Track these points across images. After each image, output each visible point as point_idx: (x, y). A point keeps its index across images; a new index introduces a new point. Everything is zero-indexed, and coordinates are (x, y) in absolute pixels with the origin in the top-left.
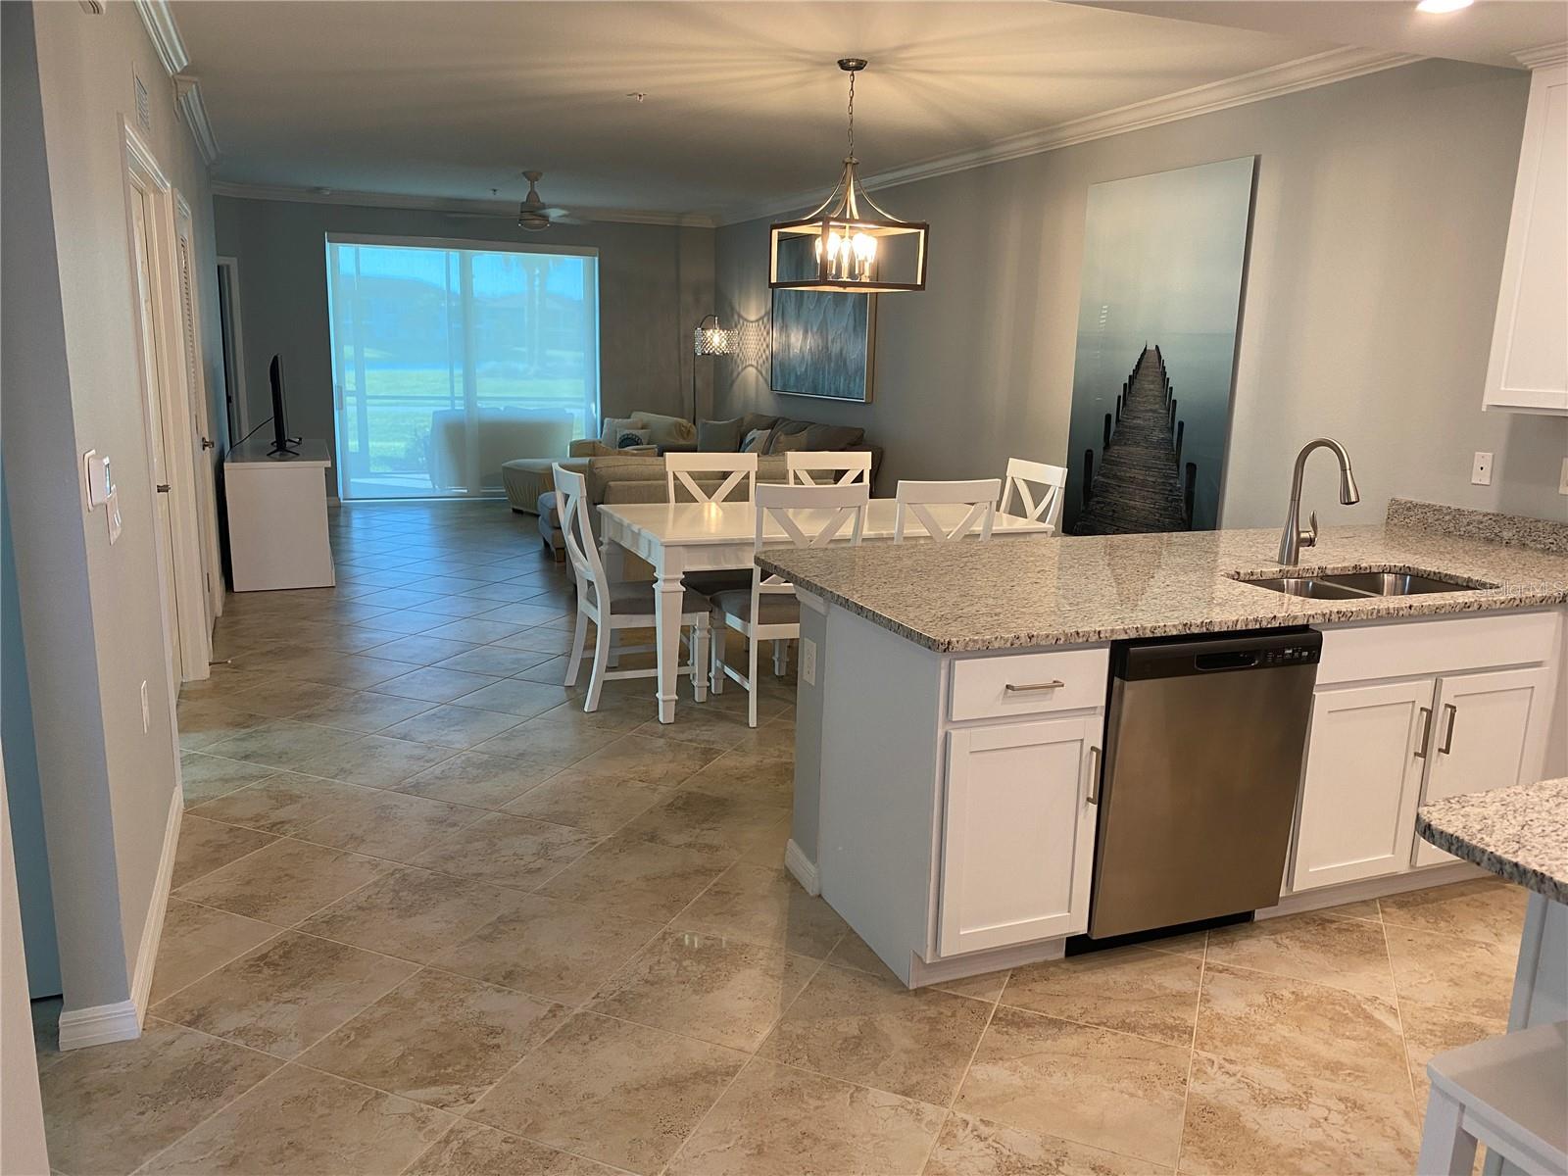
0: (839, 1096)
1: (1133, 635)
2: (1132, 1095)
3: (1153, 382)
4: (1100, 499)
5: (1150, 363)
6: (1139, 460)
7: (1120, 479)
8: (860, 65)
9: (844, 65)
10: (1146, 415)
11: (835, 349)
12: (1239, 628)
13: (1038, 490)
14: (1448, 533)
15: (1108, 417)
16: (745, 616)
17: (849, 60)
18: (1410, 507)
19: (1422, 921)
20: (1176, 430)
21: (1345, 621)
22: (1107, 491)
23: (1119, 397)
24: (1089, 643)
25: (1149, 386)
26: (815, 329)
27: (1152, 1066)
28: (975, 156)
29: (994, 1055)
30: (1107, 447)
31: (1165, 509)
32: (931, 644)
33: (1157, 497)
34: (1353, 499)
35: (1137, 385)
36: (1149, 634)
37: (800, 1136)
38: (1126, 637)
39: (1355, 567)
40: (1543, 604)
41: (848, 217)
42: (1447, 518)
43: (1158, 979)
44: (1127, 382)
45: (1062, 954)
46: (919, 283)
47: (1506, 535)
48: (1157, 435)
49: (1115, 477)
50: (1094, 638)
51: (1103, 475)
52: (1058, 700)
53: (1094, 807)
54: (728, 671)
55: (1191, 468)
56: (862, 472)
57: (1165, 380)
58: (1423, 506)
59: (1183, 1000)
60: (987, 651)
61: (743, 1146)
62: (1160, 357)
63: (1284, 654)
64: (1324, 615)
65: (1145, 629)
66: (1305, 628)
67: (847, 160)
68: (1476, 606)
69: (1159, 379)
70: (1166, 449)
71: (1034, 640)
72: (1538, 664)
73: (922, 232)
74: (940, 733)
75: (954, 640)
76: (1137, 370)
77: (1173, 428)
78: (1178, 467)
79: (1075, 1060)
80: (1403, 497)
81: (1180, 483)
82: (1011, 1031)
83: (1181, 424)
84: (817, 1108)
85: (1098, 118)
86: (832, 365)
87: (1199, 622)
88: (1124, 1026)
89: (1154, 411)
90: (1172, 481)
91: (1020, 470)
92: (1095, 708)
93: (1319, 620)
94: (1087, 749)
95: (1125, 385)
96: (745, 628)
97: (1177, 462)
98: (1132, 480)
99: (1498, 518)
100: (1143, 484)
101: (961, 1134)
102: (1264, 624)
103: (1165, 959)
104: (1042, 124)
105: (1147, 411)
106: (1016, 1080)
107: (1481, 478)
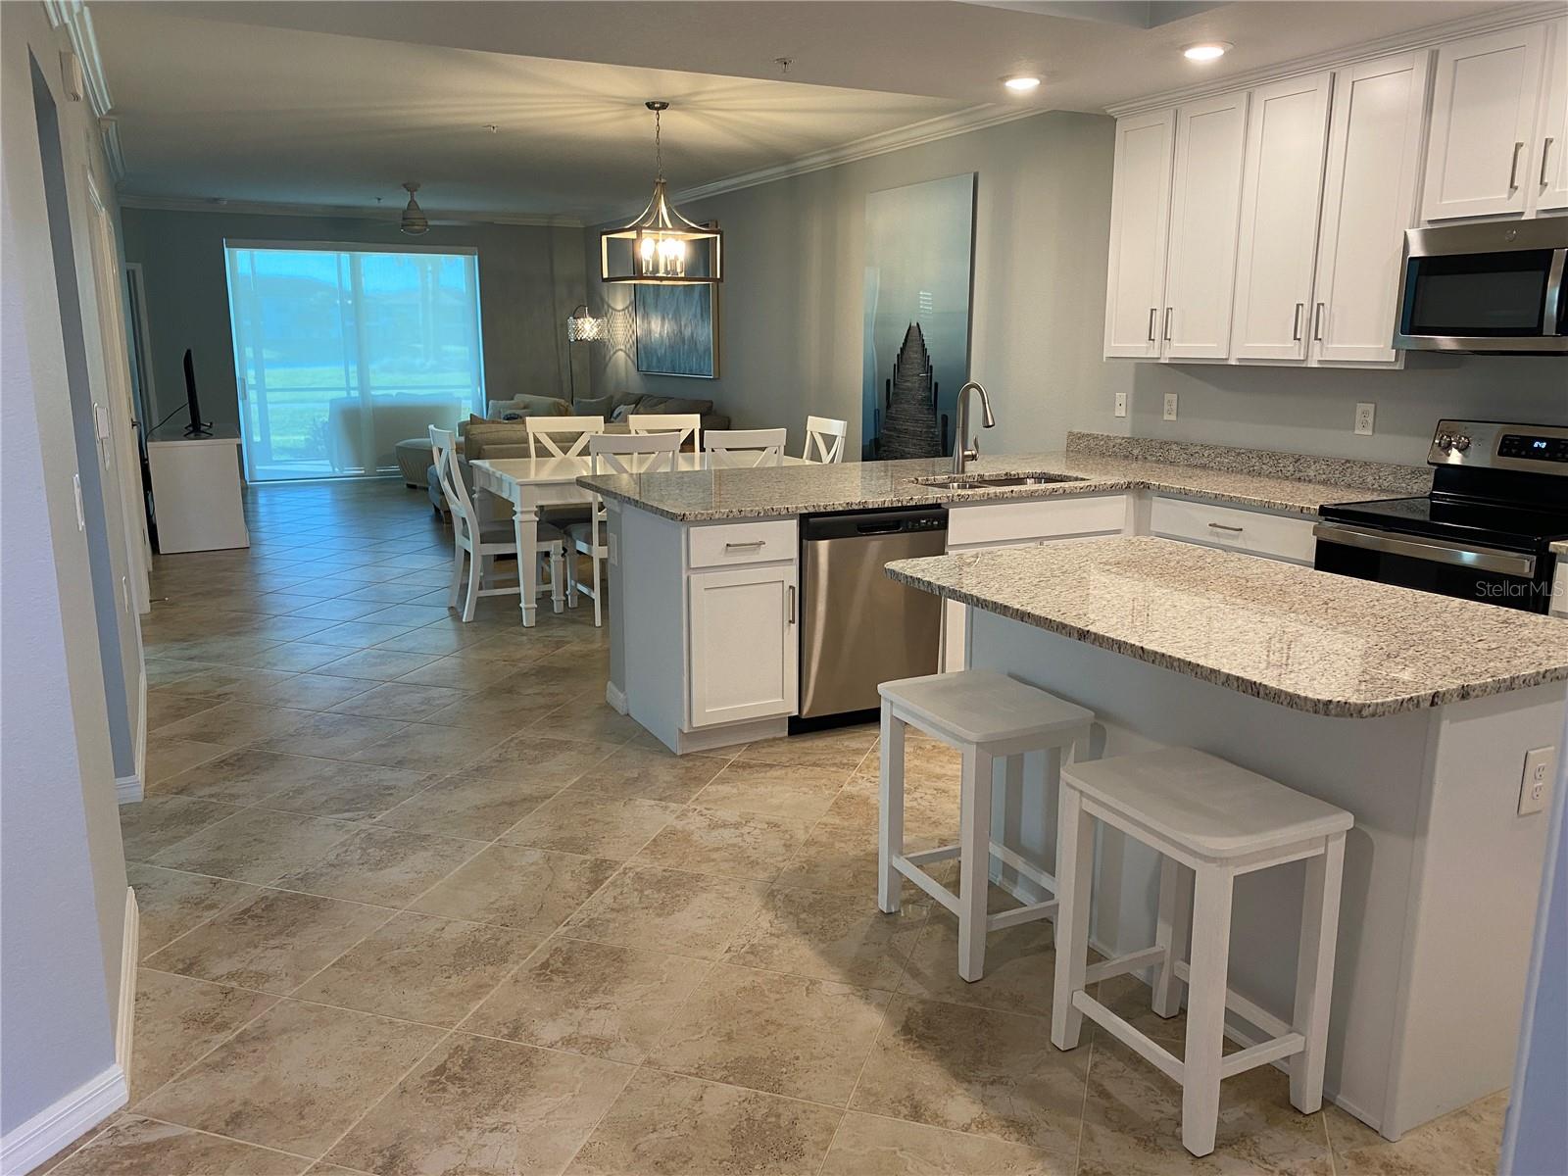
0: (617, 803)
1: (811, 510)
2: (804, 793)
3: (917, 353)
4: (886, 448)
5: (914, 335)
6: (910, 415)
7: (900, 431)
8: (664, 106)
9: (650, 106)
10: (914, 381)
11: (687, 332)
12: (886, 505)
13: (829, 440)
14: (1102, 455)
15: (888, 381)
16: (588, 541)
17: (654, 103)
18: (1081, 436)
20: (932, 388)
21: (965, 502)
22: (890, 442)
23: (895, 366)
24: (789, 516)
25: (914, 355)
26: (670, 316)
27: (824, 781)
28: (783, 169)
29: (723, 781)
30: (888, 406)
32: (673, 516)
33: (922, 443)
34: (991, 424)
35: (905, 353)
36: (823, 510)
37: (588, 821)
38: (806, 512)
39: (1006, 474)
41: (660, 226)
42: (1102, 443)
43: (846, 744)
44: (899, 352)
45: (786, 733)
46: (718, 276)
47: (1135, 452)
48: (923, 394)
49: (895, 430)
50: (784, 512)
51: (887, 429)
52: (762, 555)
53: (795, 627)
54: (581, 587)
55: (943, 417)
56: (693, 431)
57: (924, 350)
58: (1090, 435)
59: (858, 752)
60: (711, 521)
61: (550, 826)
62: (920, 332)
63: (919, 523)
64: (948, 497)
65: (820, 506)
66: (938, 506)
67: (658, 180)
68: (1061, 491)
69: (920, 349)
70: (927, 405)
71: (743, 513)
72: (1118, 532)
73: (718, 236)
74: (684, 577)
75: (687, 513)
76: (905, 344)
77: (931, 388)
78: (935, 416)
79: (776, 781)
80: (1076, 431)
81: (938, 431)
82: (740, 770)
83: (936, 384)
84: (601, 808)
85: (861, 143)
86: (686, 347)
87: (857, 502)
88: (815, 765)
89: (920, 375)
90: (932, 429)
91: (816, 425)
92: (791, 560)
93: (945, 500)
94: (786, 588)
95: (898, 355)
96: (590, 550)
97: (934, 413)
98: (906, 431)
99: (1132, 441)
100: (912, 432)
101: (691, 814)
102: (905, 503)
103: (857, 734)
104: (830, 145)
105: (913, 375)
106: (735, 791)
107: (1121, 412)
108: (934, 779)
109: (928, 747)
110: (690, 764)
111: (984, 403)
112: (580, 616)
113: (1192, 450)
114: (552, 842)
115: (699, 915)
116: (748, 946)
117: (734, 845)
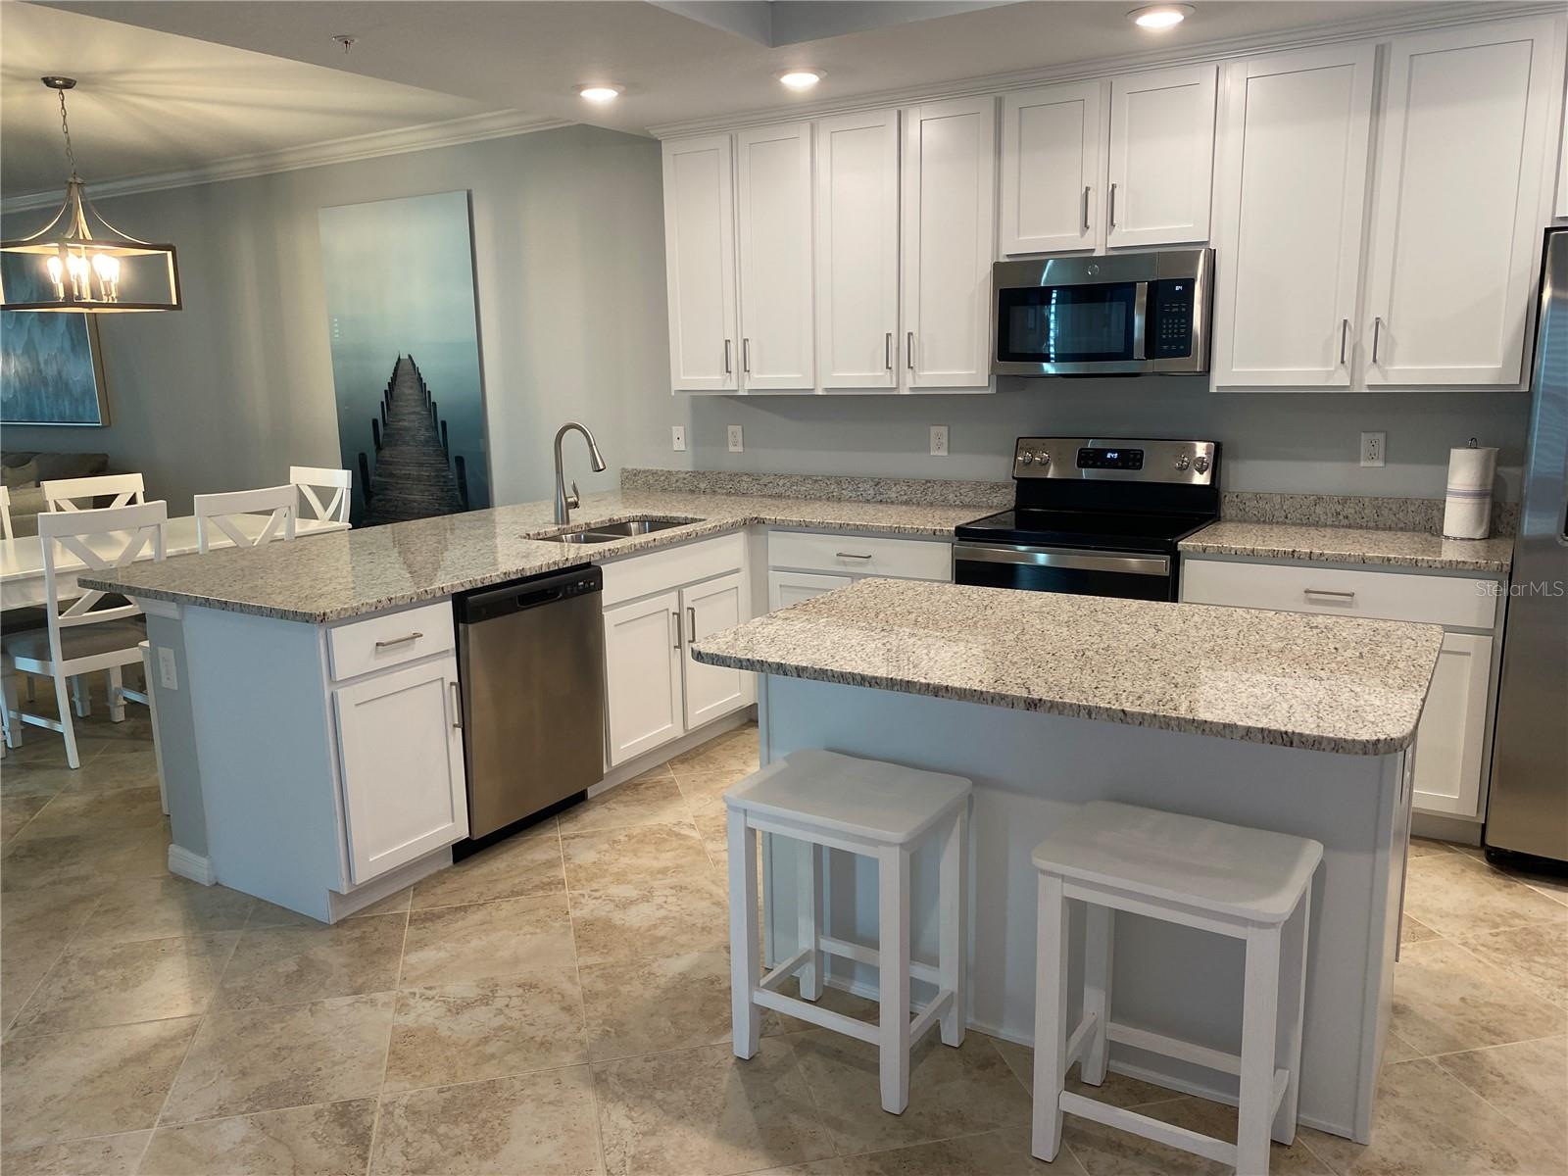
0: (299, 1014)
1: (468, 587)
2: (532, 934)
3: (411, 388)
4: (381, 497)
5: (405, 372)
6: (410, 458)
7: (395, 478)
8: (69, 84)
9: (49, 82)
10: (410, 418)
11: (51, 371)
12: (543, 571)
13: (325, 494)
14: (664, 490)
15: (375, 422)
16: (42, 653)
17: (54, 79)
18: (636, 473)
19: (698, 767)
20: (439, 429)
21: (615, 556)
22: (386, 489)
23: (382, 403)
24: (435, 600)
25: (407, 390)
27: (542, 912)
28: (185, 174)
29: (420, 944)
30: (379, 447)
31: (442, 498)
33: (432, 488)
34: (601, 467)
35: (396, 392)
36: (480, 585)
37: (276, 1052)
38: (463, 589)
39: (610, 520)
40: (733, 529)
42: (662, 478)
43: (529, 857)
44: (387, 388)
45: (450, 862)
46: (175, 302)
47: (702, 486)
48: (423, 435)
49: (392, 475)
50: (439, 594)
51: (380, 475)
52: (420, 648)
53: (459, 731)
54: (28, 719)
55: (460, 460)
56: (135, 495)
57: (422, 385)
58: (644, 472)
59: (552, 864)
60: (356, 616)
61: (226, 1076)
62: (414, 365)
63: (578, 586)
64: (600, 553)
65: (476, 581)
66: (588, 565)
67: (71, 180)
68: (694, 535)
69: (416, 385)
70: (433, 446)
71: (393, 601)
72: (737, 571)
73: (169, 254)
74: (327, 695)
75: (328, 611)
76: (394, 377)
77: (437, 428)
78: (448, 459)
79: (484, 927)
80: (629, 467)
81: (452, 474)
82: (427, 925)
83: (444, 424)
84: (282, 1029)
86: (51, 389)
87: (514, 570)
88: (514, 893)
89: (418, 413)
90: (444, 474)
91: (303, 476)
92: (447, 651)
93: (598, 557)
94: (447, 686)
95: (386, 391)
96: (45, 668)
97: (446, 456)
98: (408, 477)
99: (697, 474)
100: (419, 479)
101: (412, 1002)
102: (561, 566)
103: (531, 843)
105: (409, 414)
106: (443, 954)
107: (678, 445)
108: (660, 876)
109: (622, 838)
110: (357, 933)
111: (591, 446)
112: (36, 758)
113: (765, 480)
114: (249, 1099)
115: (535, 1139)
116: (629, 1161)
117: (502, 1028)
